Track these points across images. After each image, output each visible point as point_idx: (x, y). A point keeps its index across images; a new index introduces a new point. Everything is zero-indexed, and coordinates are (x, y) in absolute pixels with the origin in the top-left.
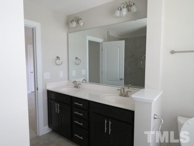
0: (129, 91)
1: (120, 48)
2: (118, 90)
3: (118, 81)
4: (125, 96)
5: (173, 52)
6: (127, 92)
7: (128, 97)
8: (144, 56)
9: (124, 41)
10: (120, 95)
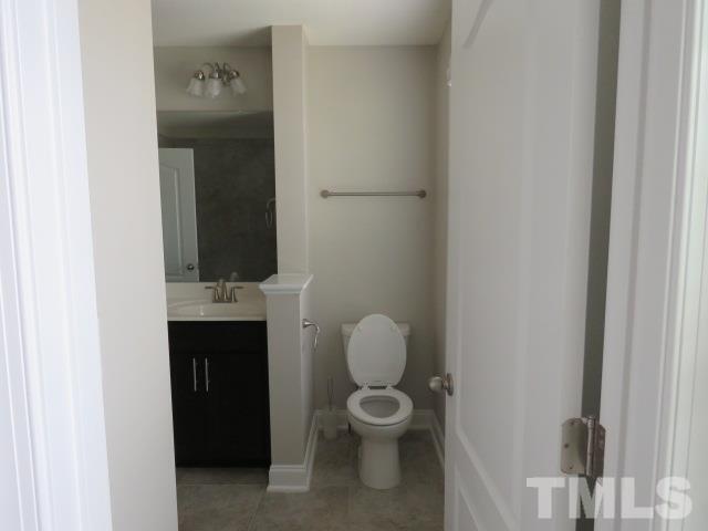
0: (238, 288)
1: (178, 170)
2: (207, 288)
3: (181, 272)
4: (229, 300)
5: (325, 194)
6: (232, 289)
7: (236, 301)
8: (271, 200)
9: (192, 150)
10: (215, 301)
